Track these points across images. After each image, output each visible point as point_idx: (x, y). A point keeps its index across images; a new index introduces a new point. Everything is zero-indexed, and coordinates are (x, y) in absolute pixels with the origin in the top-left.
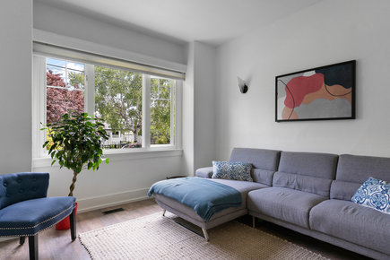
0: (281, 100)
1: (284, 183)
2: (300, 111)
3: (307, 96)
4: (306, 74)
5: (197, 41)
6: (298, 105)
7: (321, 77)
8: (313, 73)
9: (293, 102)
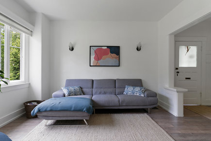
0: (93, 57)
1: (98, 93)
2: (100, 62)
3: (104, 56)
4: (103, 48)
5: (43, 14)
6: (100, 60)
7: (109, 50)
8: (106, 48)
9: (98, 58)
